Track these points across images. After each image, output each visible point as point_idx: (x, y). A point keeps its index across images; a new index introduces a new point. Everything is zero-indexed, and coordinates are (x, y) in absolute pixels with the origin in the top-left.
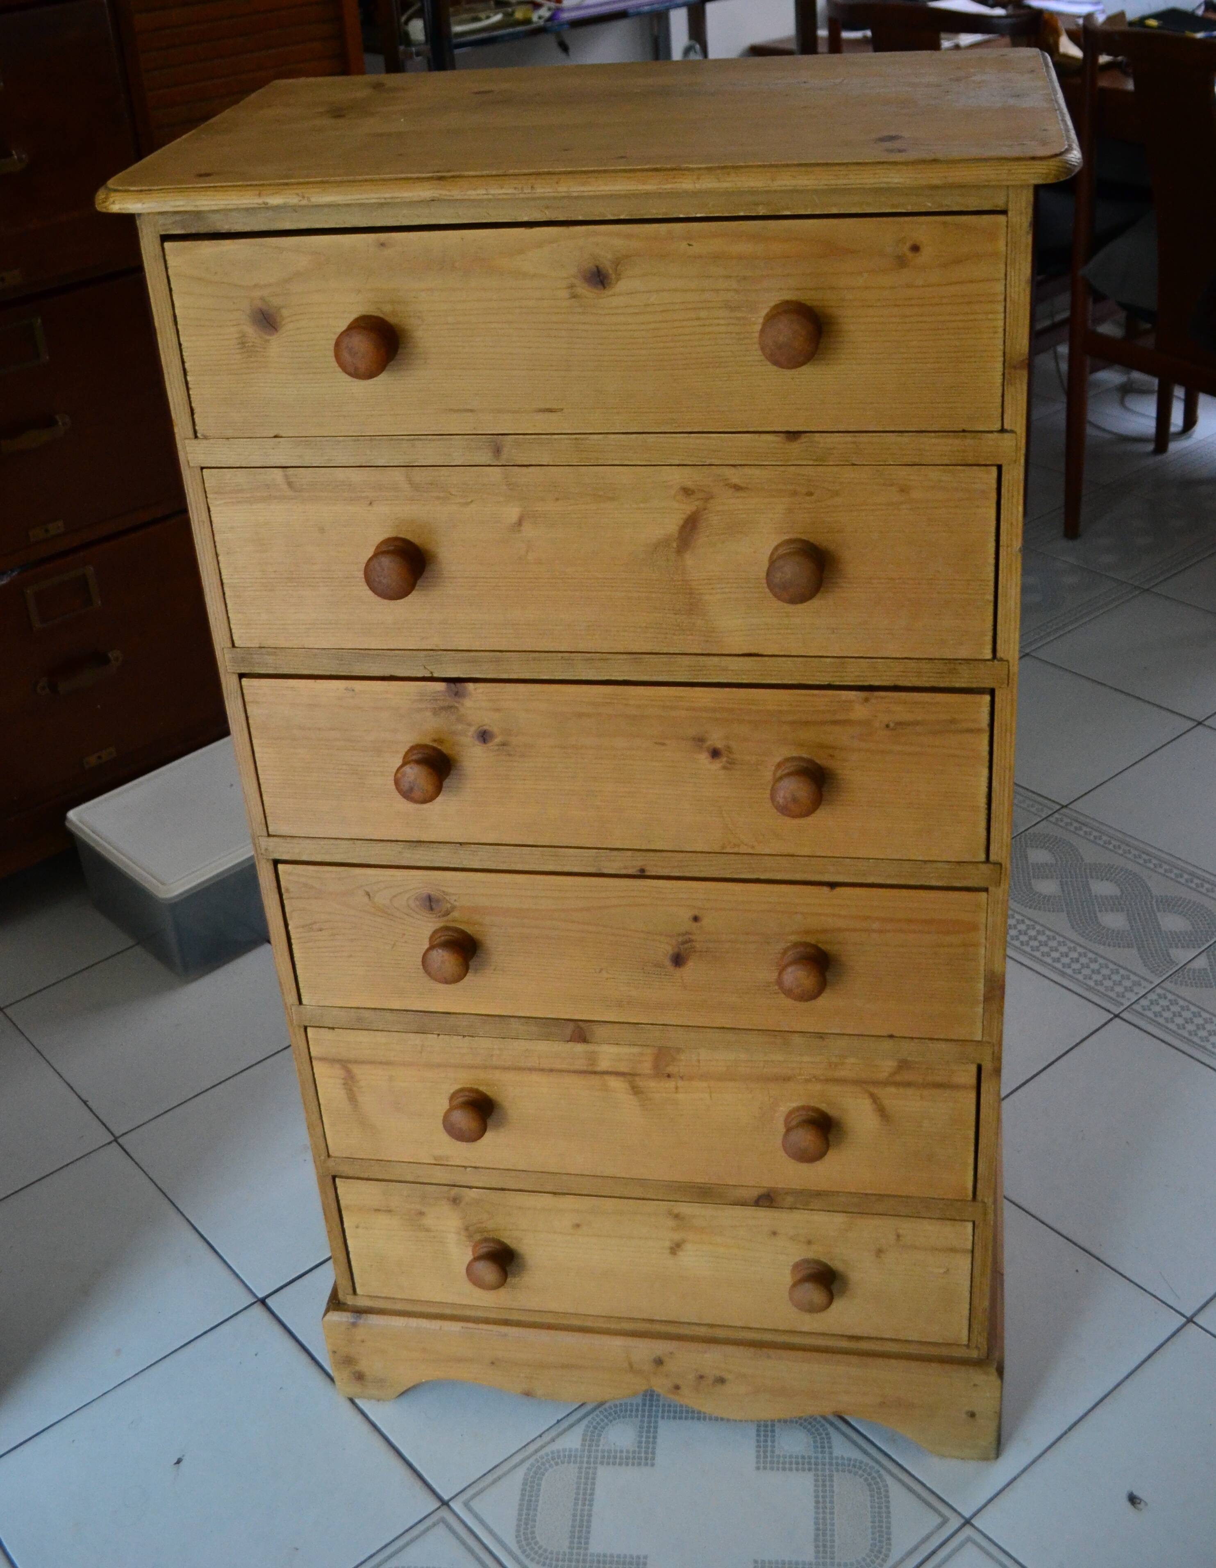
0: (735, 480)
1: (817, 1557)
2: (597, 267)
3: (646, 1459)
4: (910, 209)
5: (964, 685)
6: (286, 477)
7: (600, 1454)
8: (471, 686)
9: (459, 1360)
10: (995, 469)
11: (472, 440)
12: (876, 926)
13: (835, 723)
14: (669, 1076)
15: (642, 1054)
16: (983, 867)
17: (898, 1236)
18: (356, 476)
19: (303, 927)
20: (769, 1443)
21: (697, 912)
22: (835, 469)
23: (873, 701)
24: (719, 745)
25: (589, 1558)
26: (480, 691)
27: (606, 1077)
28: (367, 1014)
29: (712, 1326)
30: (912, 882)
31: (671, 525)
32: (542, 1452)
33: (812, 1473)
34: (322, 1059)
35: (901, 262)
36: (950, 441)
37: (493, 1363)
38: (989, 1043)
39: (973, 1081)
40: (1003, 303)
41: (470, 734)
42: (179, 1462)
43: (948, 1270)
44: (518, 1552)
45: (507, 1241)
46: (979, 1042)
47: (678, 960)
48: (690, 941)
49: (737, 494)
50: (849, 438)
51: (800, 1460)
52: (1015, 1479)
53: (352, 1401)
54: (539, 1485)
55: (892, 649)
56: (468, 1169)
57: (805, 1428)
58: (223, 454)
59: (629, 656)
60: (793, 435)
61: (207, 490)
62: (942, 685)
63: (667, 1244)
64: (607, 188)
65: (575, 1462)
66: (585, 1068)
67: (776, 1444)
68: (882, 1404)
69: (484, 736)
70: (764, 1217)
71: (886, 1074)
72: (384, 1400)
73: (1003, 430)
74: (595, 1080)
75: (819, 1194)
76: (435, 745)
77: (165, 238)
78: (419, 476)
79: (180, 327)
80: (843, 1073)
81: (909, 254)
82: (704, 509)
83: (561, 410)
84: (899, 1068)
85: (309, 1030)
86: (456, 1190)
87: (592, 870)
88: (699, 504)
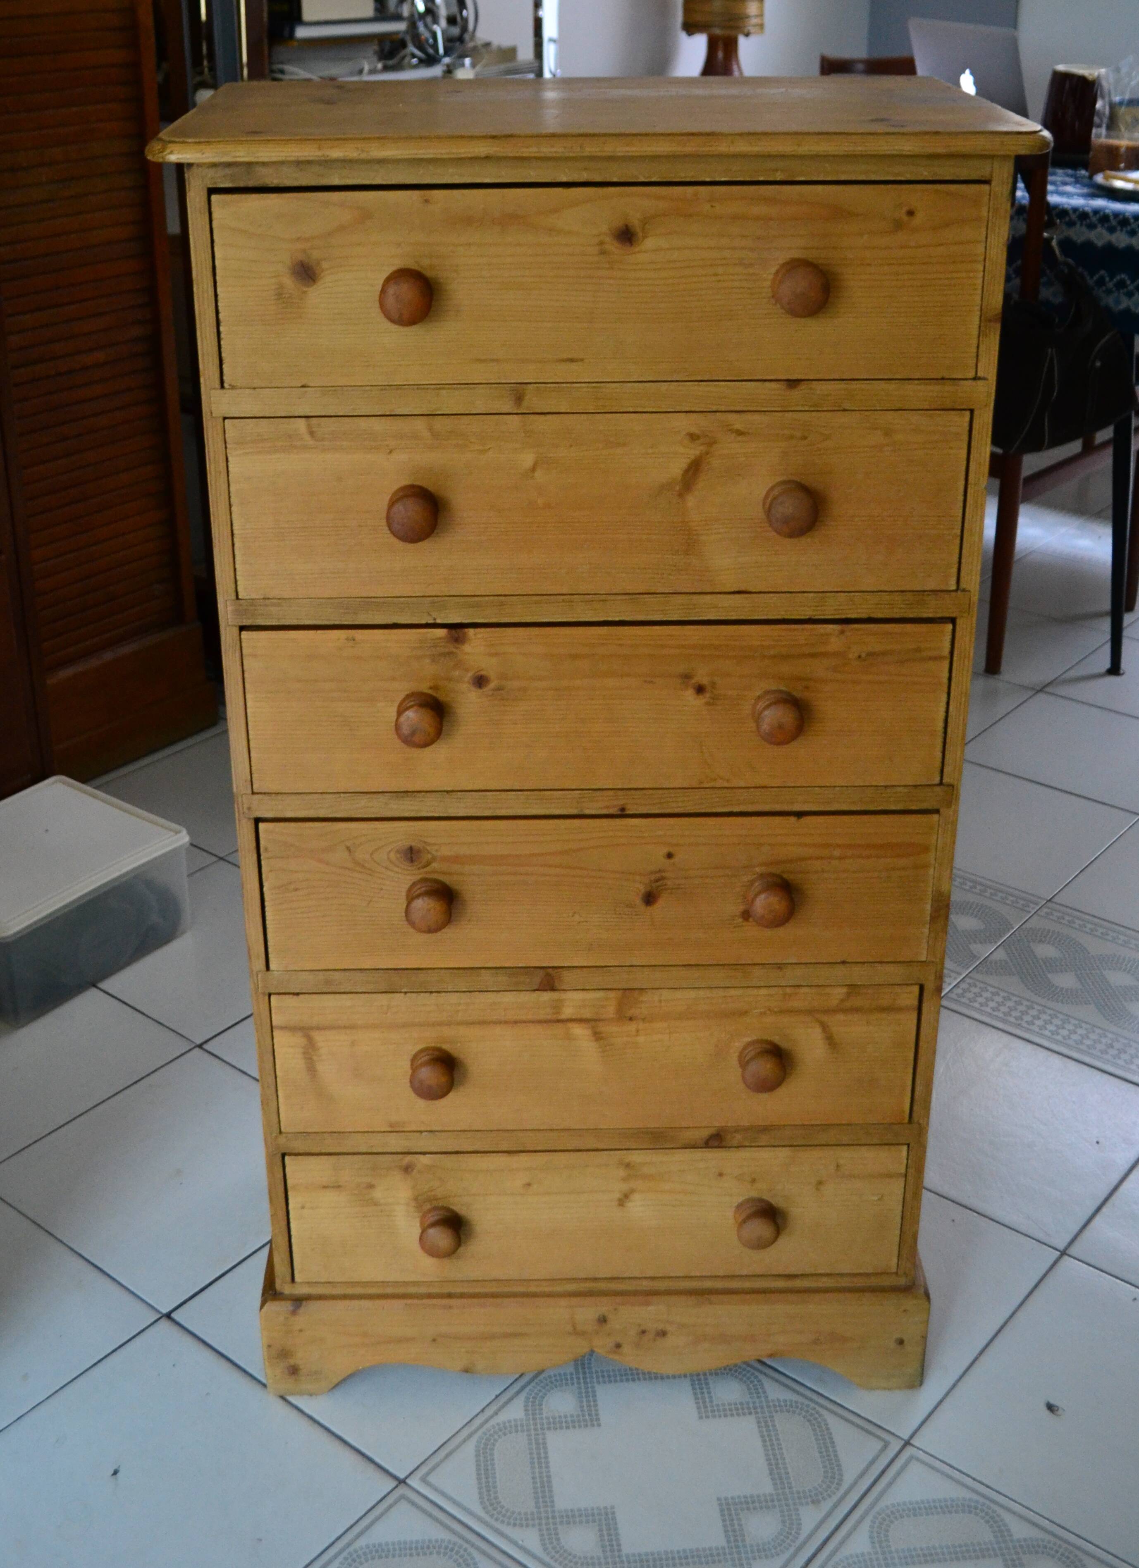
0: (737, 426)
1: (776, 1489)
2: (627, 226)
3: (592, 1420)
4: (909, 177)
5: (931, 615)
6: (309, 426)
7: (545, 1421)
8: (471, 632)
9: (400, 1340)
10: (968, 413)
11: (496, 388)
12: (837, 853)
13: (813, 655)
14: (631, 1019)
15: (606, 999)
16: (938, 789)
17: (838, 1166)
18: (378, 425)
19: (279, 888)
20: (706, 1395)
21: (671, 850)
22: (829, 414)
23: (849, 634)
24: (705, 681)
25: (557, 1514)
26: (479, 636)
27: (570, 1025)
28: (337, 976)
29: (653, 1278)
30: (871, 808)
31: (676, 468)
32: (488, 1426)
33: (753, 1416)
34: (282, 1028)
35: (898, 226)
36: (930, 388)
37: (434, 1340)
38: (933, 962)
39: (916, 1003)
40: (983, 263)
41: (466, 679)
42: (116, 1472)
43: (882, 1196)
44: (487, 1518)
45: (456, 1208)
46: (925, 962)
47: (650, 899)
48: (663, 878)
49: (740, 438)
50: (841, 385)
51: (739, 1406)
52: (940, 1402)
53: (283, 1398)
54: (492, 1455)
55: (868, 582)
56: (424, 1134)
57: (736, 1377)
58: (246, 404)
59: (627, 597)
60: (793, 383)
61: (227, 440)
62: (911, 616)
63: (617, 1195)
64: (649, 149)
65: (523, 1431)
66: (549, 1017)
67: (713, 1394)
68: (816, 1342)
69: (480, 681)
70: (713, 1158)
71: (837, 1001)
72: (316, 1395)
73: (976, 378)
74: (559, 1029)
75: (765, 1129)
76: (430, 692)
77: (212, 191)
78: (439, 424)
79: (218, 278)
80: (796, 1004)
81: (905, 218)
82: (707, 453)
83: (582, 360)
84: (849, 995)
85: (273, 998)
86: (409, 1158)
87: (575, 812)
88: (703, 448)
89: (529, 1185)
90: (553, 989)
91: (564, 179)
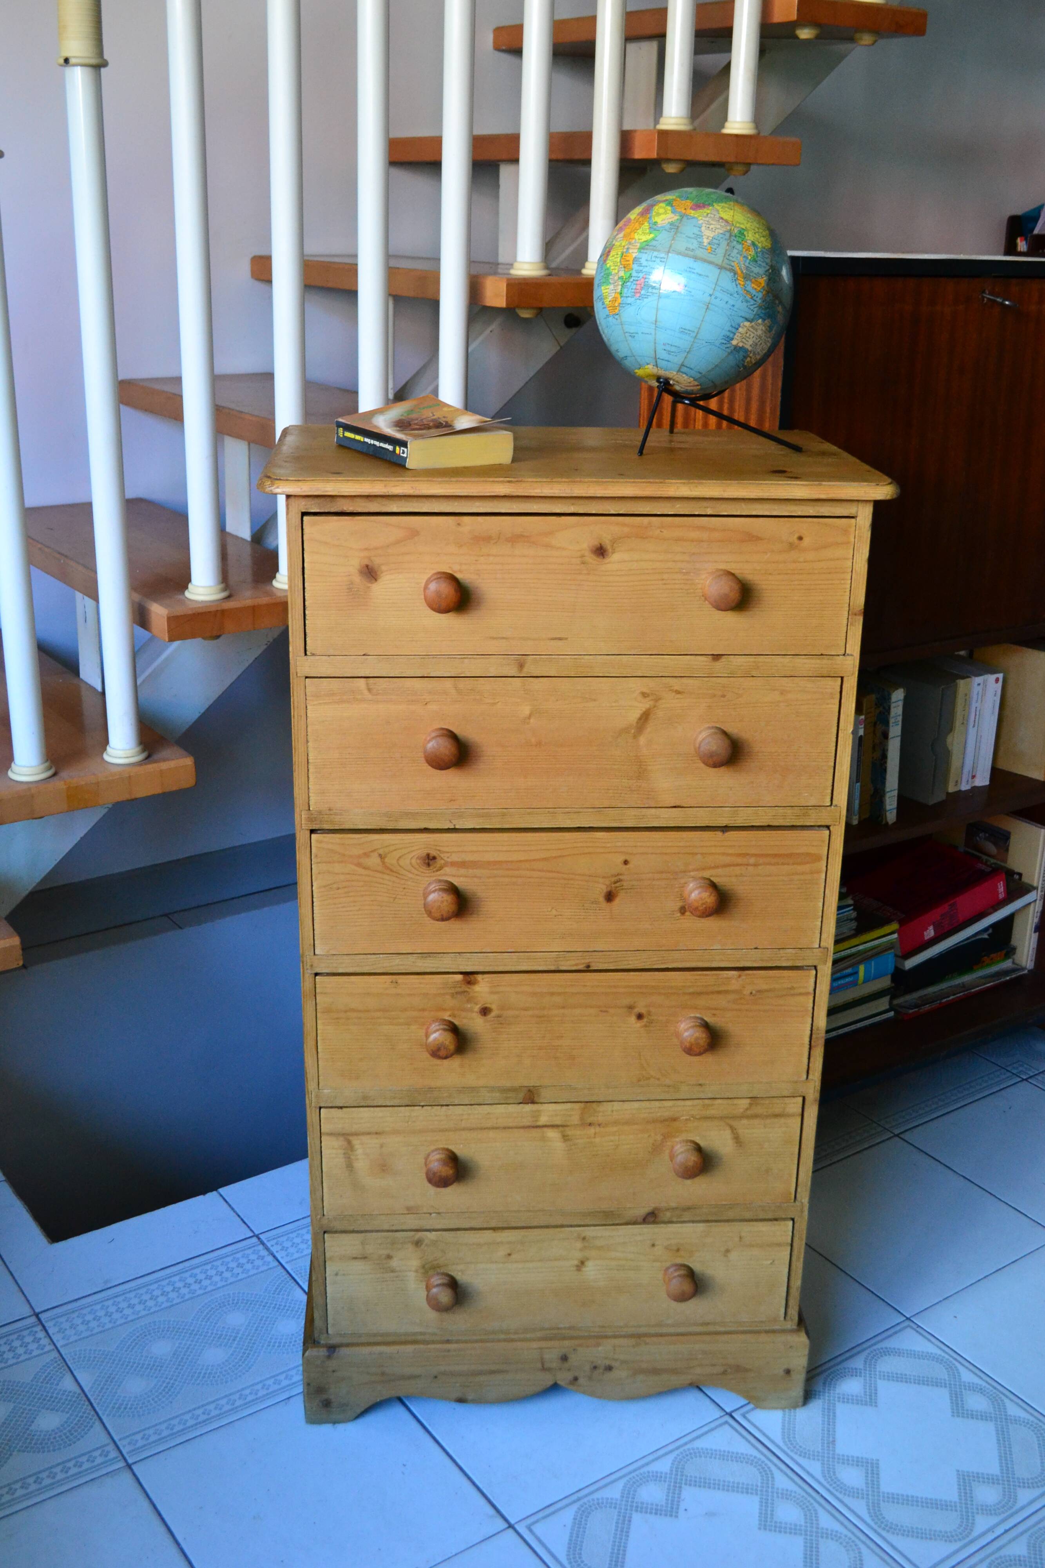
0: (676, 688)
2: (601, 544)
4: (799, 514)
5: (813, 824)
6: (367, 684)
9: (410, 1378)
10: (840, 679)
11: (504, 658)
14: (590, 1124)
15: (572, 1109)
16: (816, 951)
17: (741, 1238)
18: (418, 684)
22: (742, 679)
27: (545, 1129)
28: (371, 1093)
29: (602, 1328)
30: (769, 965)
31: (632, 717)
34: (331, 1134)
35: (792, 546)
36: (813, 661)
37: (436, 1377)
38: (812, 1080)
39: (799, 1111)
40: (850, 574)
43: (773, 1261)
45: (454, 1274)
46: (805, 1080)
49: (679, 696)
50: (752, 659)
55: (768, 800)
56: (433, 1215)
58: (323, 667)
59: (595, 810)
60: (717, 657)
61: (307, 693)
62: (798, 824)
63: (576, 1262)
64: (619, 492)
66: (529, 1124)
70: (649, 1231)
71: (741, 1110)
72: (344, 1423)
73: (845, 654)
74: (535, 1133)
77: (304, 515)
78: (462, 684)
79: (305, 576)
80: (711, 1112)
81: (796, 541)
82: (655, 706)
83: (566, 639)
84: (751, 1104)
85: (322, 1110)
86: (420, 1234)
87: (553, 968)
88: (652, 703)
89: (509, 1255)
90: (533, 1102)
91: (558, 511)
